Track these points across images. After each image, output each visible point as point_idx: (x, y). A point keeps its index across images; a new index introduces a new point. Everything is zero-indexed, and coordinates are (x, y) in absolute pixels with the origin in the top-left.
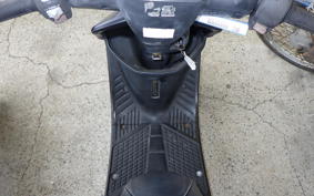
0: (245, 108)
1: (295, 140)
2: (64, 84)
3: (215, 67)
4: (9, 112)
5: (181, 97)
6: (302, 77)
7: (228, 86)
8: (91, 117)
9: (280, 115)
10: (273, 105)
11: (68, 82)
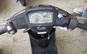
0: (70, 43)
1: (86, 51)
2: (18, 42)
3: (59, 32)
4: (2, 52)
5: (51, 43)
6: (84, 32)
7: (64, 37)
8: (26, 51)
9: (80, 44)
10: (77, 41)
11: (19, 41)
